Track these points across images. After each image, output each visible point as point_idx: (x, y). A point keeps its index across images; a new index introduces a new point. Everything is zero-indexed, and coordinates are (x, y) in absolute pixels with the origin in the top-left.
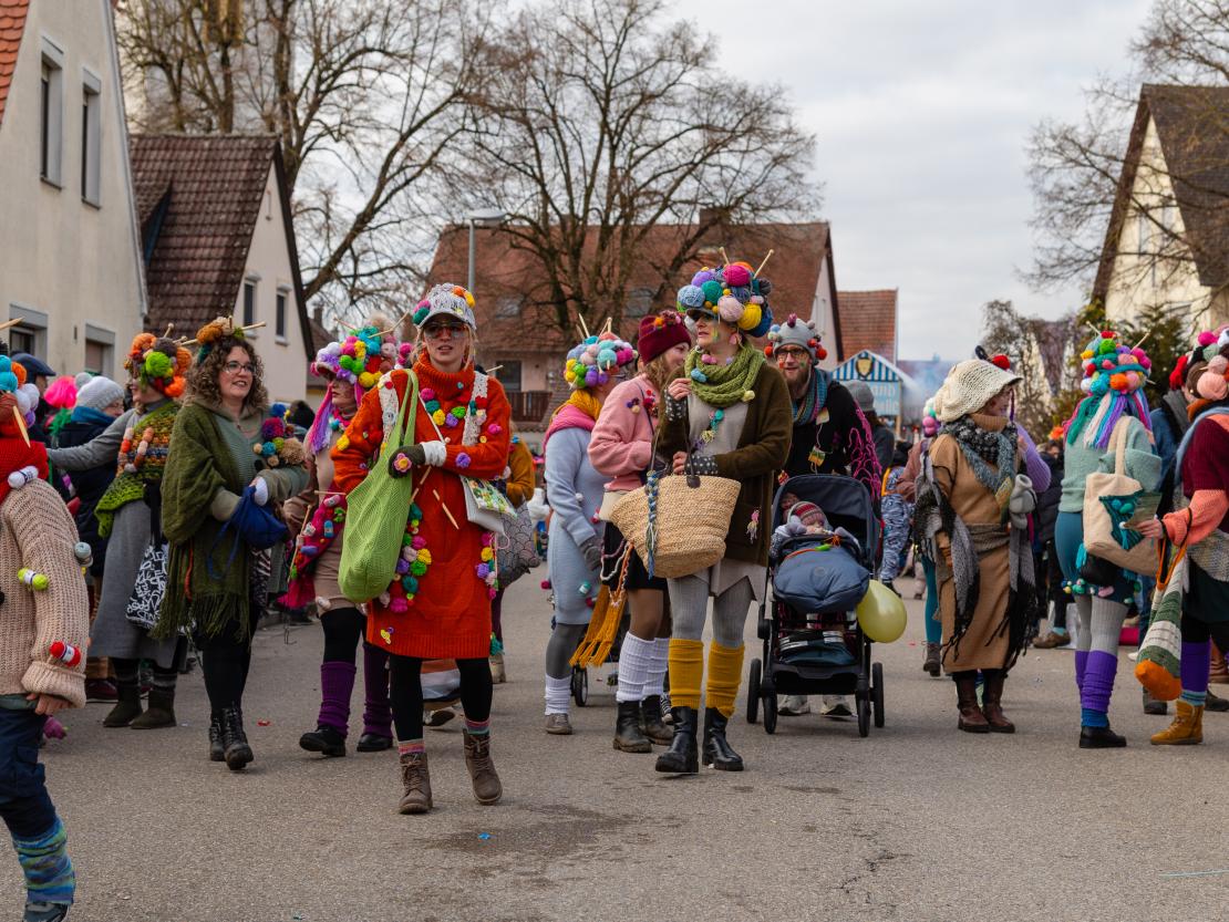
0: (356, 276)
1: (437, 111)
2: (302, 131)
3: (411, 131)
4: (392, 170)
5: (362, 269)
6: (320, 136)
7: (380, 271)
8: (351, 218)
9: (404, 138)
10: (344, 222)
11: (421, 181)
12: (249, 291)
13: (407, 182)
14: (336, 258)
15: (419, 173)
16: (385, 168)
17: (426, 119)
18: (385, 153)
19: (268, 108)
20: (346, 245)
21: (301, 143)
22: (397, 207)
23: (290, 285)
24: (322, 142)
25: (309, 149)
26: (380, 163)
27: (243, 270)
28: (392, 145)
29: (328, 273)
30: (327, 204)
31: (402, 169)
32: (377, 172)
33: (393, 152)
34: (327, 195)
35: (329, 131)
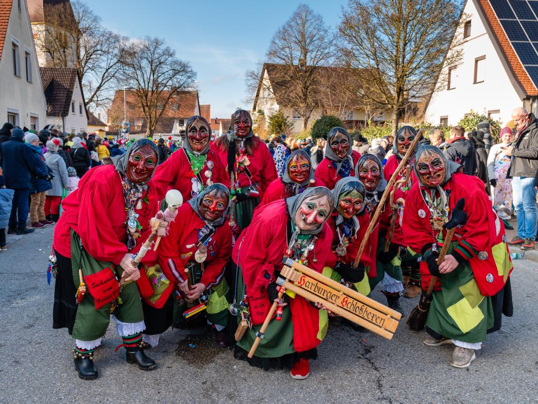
0: (97, 101)
1: (114, 64)
2: (83, 68)
3: (109, 69)
4: (104, 77)
5: (99, 99)
6: (87, 69)
7: (103, 100)
8: (96, 88)
9: (107, 70)
10: (94, 89)
11: (111, 80)
12: (73, 104)
13: (108, 80)
14: (93, 97)
15: (111, 78)
16: (103, 77)
17: (112, 66)
18: (103, 73)
19: (75, 62)
20: (95, 94)
21: (83, 71)
22: (106, 86)
23: (83, 103)
24: (88, 71)
25: (85, 72)
26: (102, 76)
27: (71, 99)
28: (104, 72)
29: (91, 100)
30: (90, 84)
31: (107, 77)
32: (101, 78)
33: (105, 73)
34: (90, 83)
35: (90, 68)
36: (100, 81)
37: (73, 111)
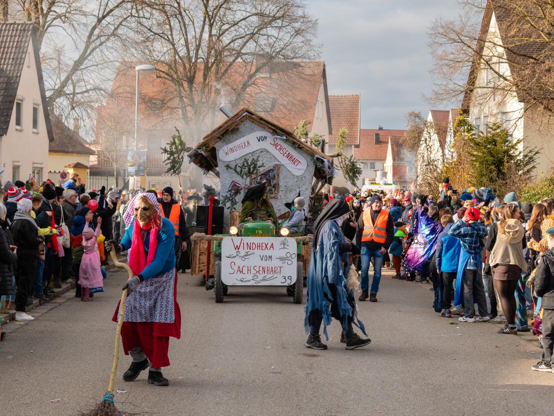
0: (74, 94)
1: (117, 6)
2: (45, 16)
3: (104, 17)
4: (93, 38)
5: (77, 91)
6: (55, 19)
7: (87, 91)
8: (71, 63)
9: (100, 21)
10: (67, 65)
12: (19, 105)
13: (101, 44)
14: (64, 84)
15: (108, 39)
16: (90, 37)
17: (111, 11)
18: (90, 28)
19: (27, 5)
20: (68, 78)
21: (45, 22)
22: (96, 56)
23: (40, 101)
24: (55, 23)
25: (49, 26)
26: (87, 34)
27: (15, 95)
28: (94, 24)
29: (59, 93)
30: (59, 56)
31: (99, 37)
32: (85, 39)
33: (94, 28)
34: (59, 52)
35: (59, 16)
36: (82, 47)
37: (18, 123)
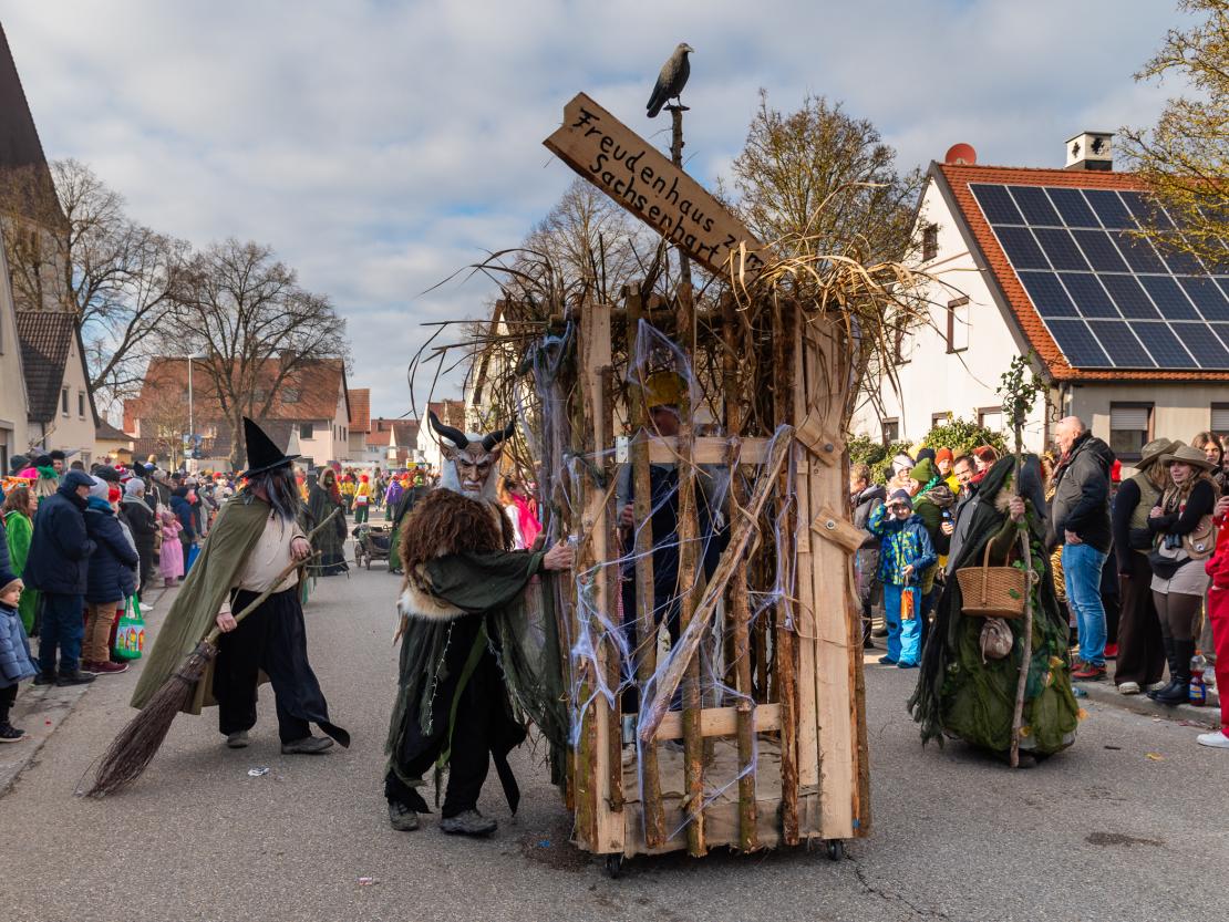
0: (116, 384)
1: (156, 302)
2: (82, 309)
3: (143, 312)
4: (132, 331)
5: (119, 381)
6: (92, 312)
7: (129, 381)
8: (112, 355)
9: (138, 315)
11: (149, 337)
12: (65, 393)
13: (141, 337)
14: (105, 374)
15: (147, 333)
16: (129, 330)
17: (150, 306)
18: (129, 322)
19: (62, 297)
20: (110, 368)
21: (82, 316)
22: (135, 349)
23: (84, 386)
24: (92, 316)
25: (86, 319)
26: (126, 327)
27: (61, 383)
28: (132, 319)
29: (102, 381)
30: (99, 347)
31: (138, 331)
32: (124, 332)
33: (133, 322)
34: (99, 344)
35: (96, 310)
36: (121, 341)
37: (65, 409)
